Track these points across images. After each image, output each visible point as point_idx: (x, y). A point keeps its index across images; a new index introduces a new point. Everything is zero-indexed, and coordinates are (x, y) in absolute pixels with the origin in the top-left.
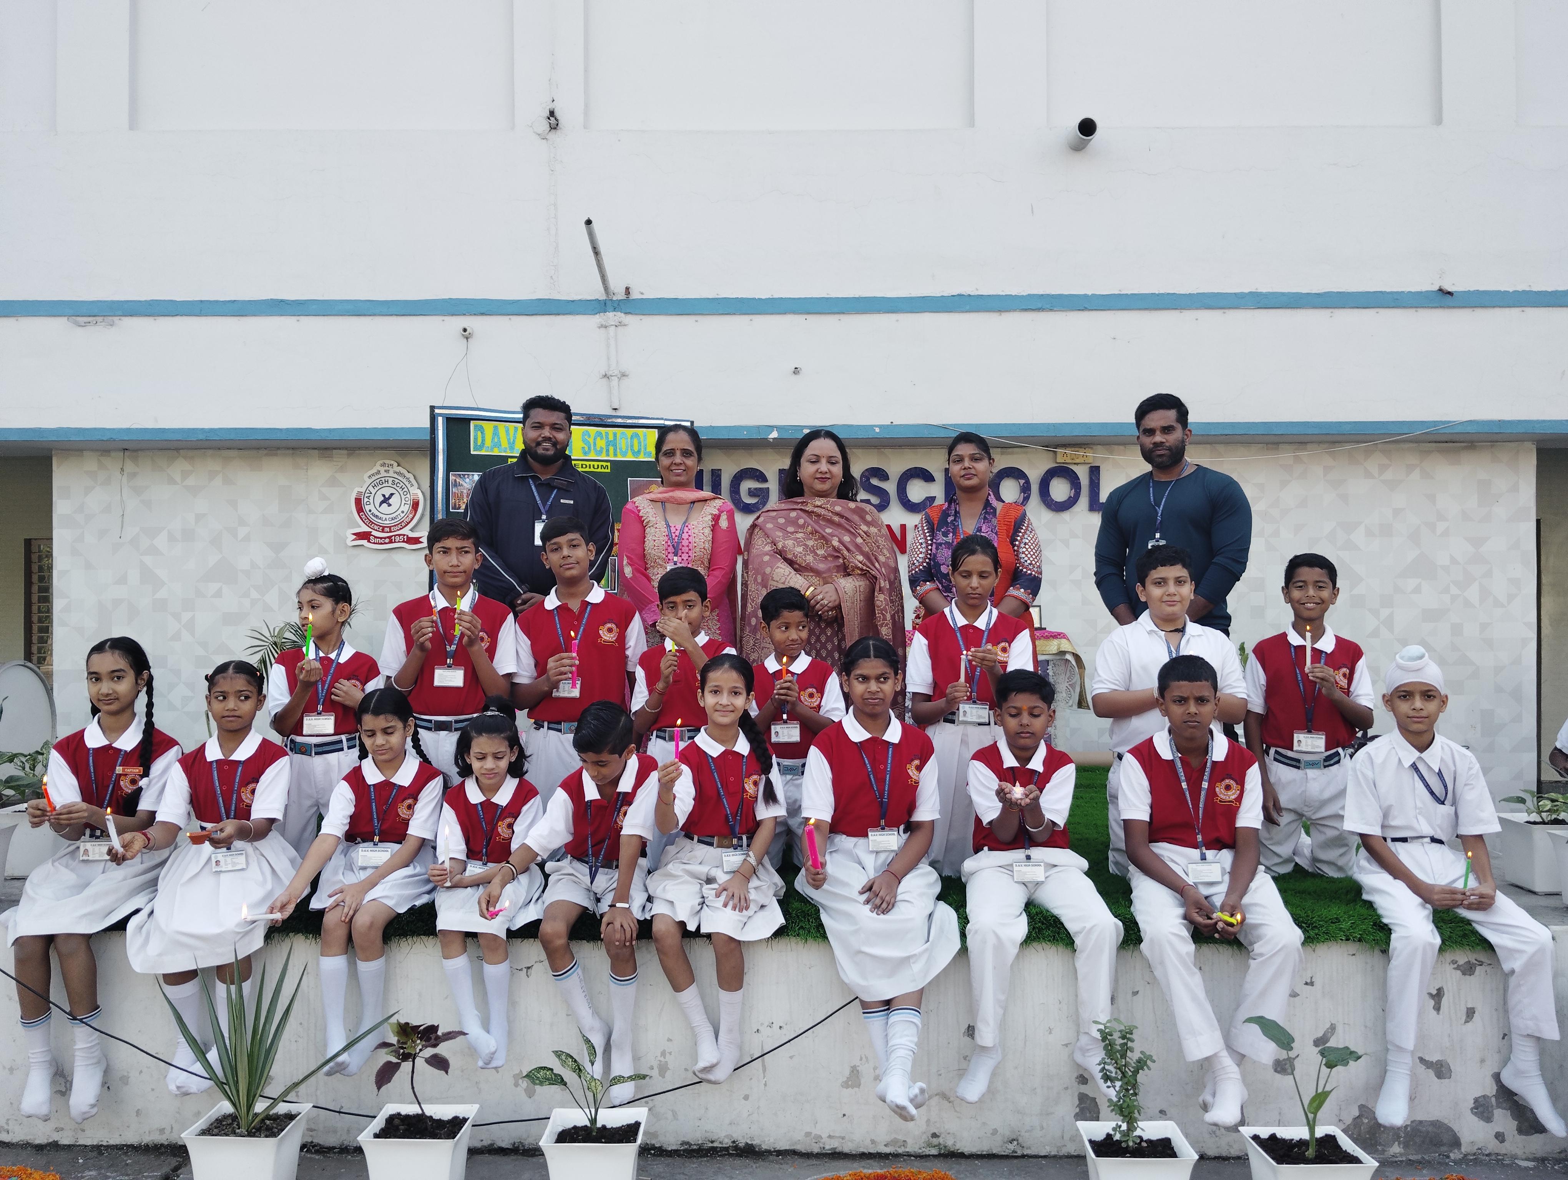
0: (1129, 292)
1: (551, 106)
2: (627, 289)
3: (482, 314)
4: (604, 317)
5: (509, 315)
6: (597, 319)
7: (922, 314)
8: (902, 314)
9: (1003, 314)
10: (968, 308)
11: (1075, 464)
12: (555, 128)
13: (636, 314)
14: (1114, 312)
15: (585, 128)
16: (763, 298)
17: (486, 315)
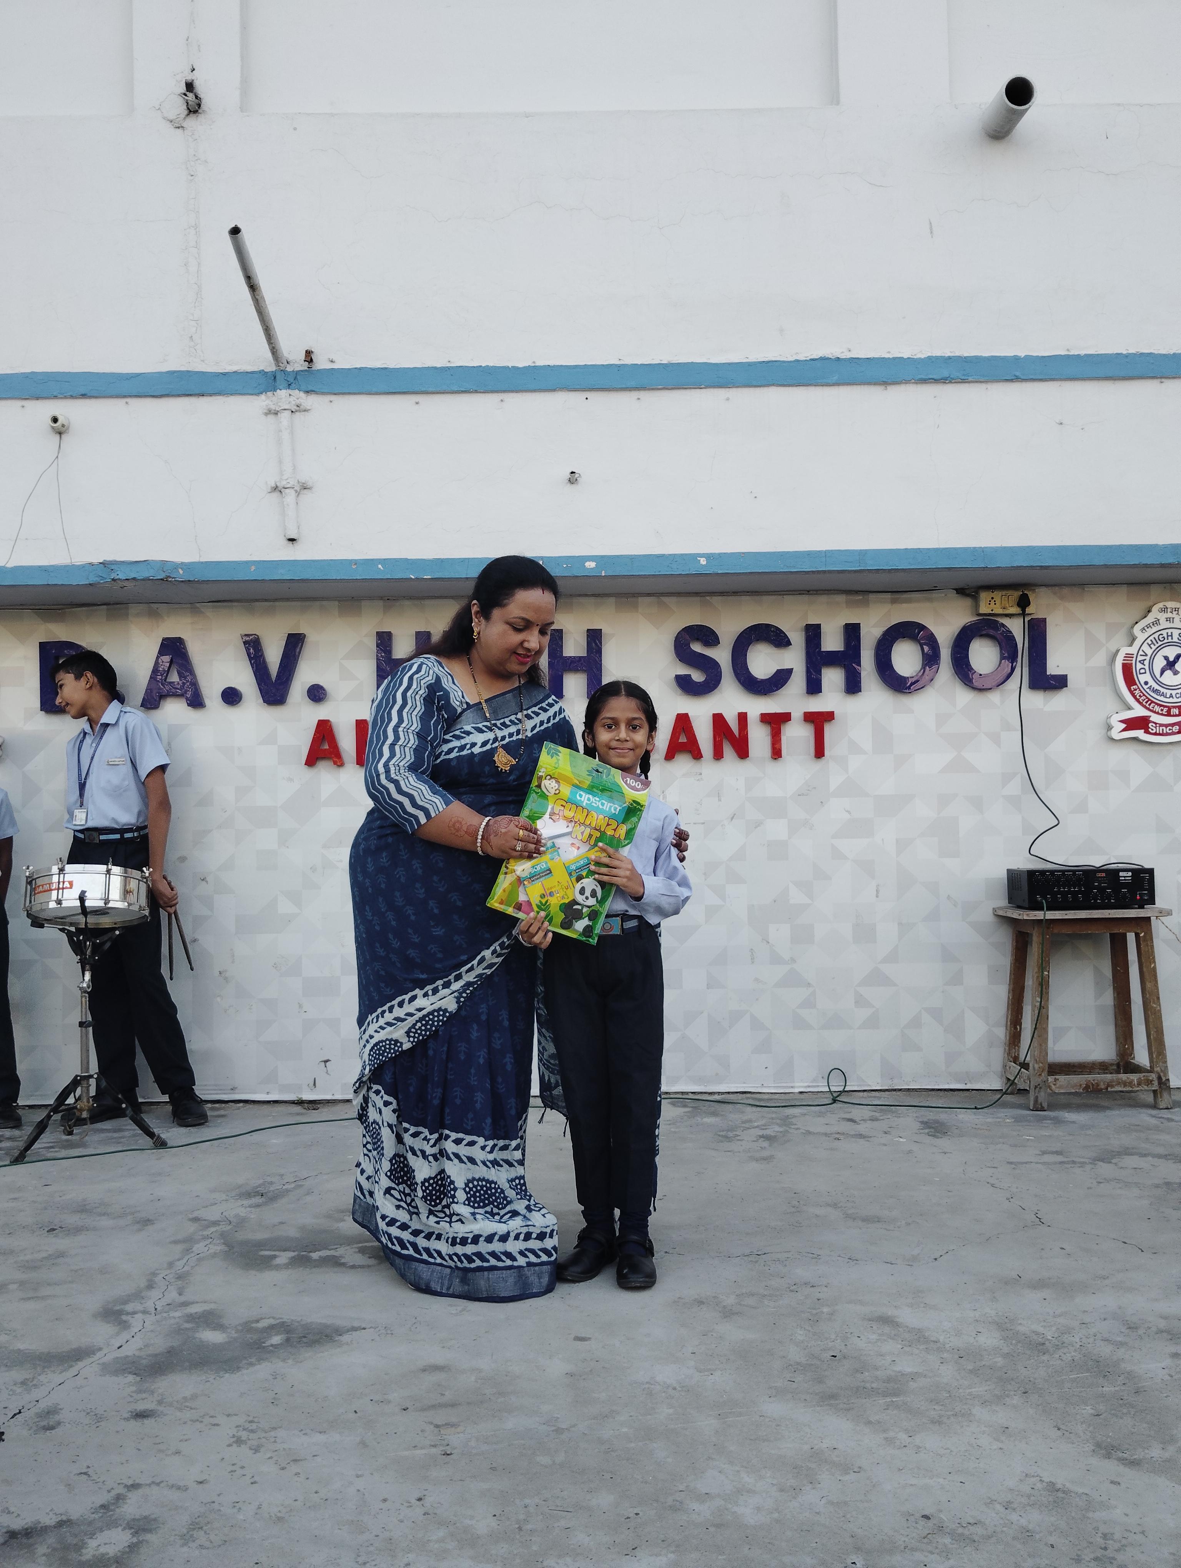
0: (1083, 353)
1: (189, 78)
2: (308, 353)
3: (84, 396)
4: (274, 399)
5: (125, 397)
6: (263, 402)
7: (765, 390)
8: (734, 389)
9: (889, 388)
10: (835, 379)
11: (1007, 615)
12: (196, 112)
13: (323, 393)
14: (1059, 383)
15: (242, 111)
16: (520, 366)
17: (91, 397)
